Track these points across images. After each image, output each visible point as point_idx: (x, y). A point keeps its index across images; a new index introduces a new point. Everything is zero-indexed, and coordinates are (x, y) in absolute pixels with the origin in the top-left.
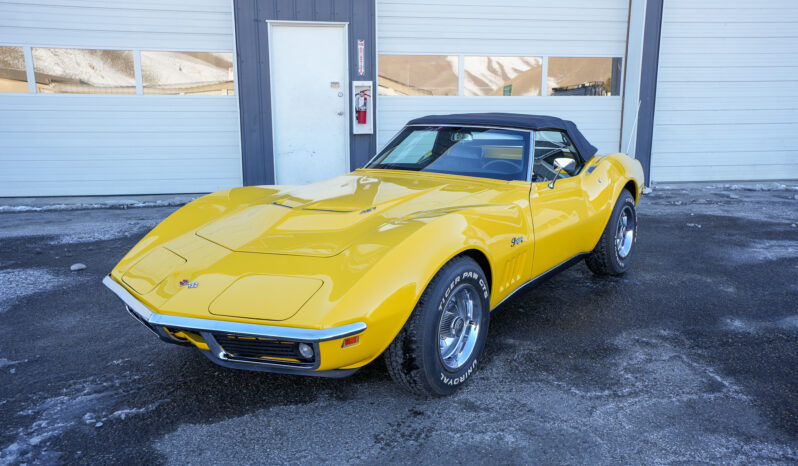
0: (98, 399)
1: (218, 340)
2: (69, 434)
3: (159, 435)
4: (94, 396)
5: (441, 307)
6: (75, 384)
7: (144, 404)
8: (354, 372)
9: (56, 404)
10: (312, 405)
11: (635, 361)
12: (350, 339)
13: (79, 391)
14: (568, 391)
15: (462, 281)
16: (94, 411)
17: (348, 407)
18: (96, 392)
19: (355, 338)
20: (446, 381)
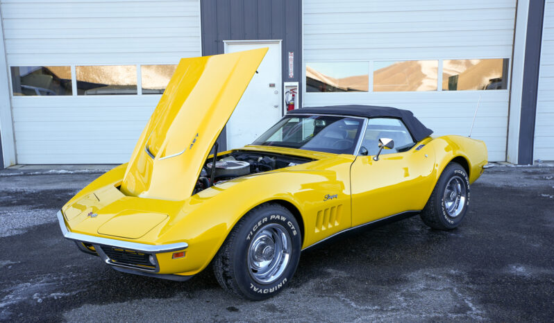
0: (46, 286)
1: (104, 251)
2: (21, 304)
3: (69, 309)
4: (45, 284)
5: (249, 238)
6: (39, 277)
7: (70, 291)
8: (190, 278)
9: (22, 287)
10: (169, 300)
11: (414, 289)
12: (178, 253)
13: (38, 281)
14: (348, 305)
15: (269, 221)
16: (41, 292)
17: (191, 303)
18: (47, 282)
19: (182, 253)
20: (255, 289)
